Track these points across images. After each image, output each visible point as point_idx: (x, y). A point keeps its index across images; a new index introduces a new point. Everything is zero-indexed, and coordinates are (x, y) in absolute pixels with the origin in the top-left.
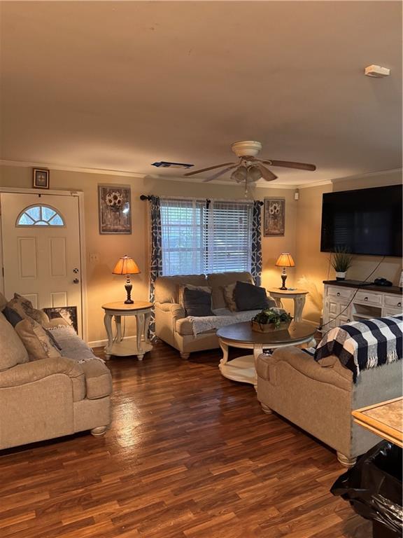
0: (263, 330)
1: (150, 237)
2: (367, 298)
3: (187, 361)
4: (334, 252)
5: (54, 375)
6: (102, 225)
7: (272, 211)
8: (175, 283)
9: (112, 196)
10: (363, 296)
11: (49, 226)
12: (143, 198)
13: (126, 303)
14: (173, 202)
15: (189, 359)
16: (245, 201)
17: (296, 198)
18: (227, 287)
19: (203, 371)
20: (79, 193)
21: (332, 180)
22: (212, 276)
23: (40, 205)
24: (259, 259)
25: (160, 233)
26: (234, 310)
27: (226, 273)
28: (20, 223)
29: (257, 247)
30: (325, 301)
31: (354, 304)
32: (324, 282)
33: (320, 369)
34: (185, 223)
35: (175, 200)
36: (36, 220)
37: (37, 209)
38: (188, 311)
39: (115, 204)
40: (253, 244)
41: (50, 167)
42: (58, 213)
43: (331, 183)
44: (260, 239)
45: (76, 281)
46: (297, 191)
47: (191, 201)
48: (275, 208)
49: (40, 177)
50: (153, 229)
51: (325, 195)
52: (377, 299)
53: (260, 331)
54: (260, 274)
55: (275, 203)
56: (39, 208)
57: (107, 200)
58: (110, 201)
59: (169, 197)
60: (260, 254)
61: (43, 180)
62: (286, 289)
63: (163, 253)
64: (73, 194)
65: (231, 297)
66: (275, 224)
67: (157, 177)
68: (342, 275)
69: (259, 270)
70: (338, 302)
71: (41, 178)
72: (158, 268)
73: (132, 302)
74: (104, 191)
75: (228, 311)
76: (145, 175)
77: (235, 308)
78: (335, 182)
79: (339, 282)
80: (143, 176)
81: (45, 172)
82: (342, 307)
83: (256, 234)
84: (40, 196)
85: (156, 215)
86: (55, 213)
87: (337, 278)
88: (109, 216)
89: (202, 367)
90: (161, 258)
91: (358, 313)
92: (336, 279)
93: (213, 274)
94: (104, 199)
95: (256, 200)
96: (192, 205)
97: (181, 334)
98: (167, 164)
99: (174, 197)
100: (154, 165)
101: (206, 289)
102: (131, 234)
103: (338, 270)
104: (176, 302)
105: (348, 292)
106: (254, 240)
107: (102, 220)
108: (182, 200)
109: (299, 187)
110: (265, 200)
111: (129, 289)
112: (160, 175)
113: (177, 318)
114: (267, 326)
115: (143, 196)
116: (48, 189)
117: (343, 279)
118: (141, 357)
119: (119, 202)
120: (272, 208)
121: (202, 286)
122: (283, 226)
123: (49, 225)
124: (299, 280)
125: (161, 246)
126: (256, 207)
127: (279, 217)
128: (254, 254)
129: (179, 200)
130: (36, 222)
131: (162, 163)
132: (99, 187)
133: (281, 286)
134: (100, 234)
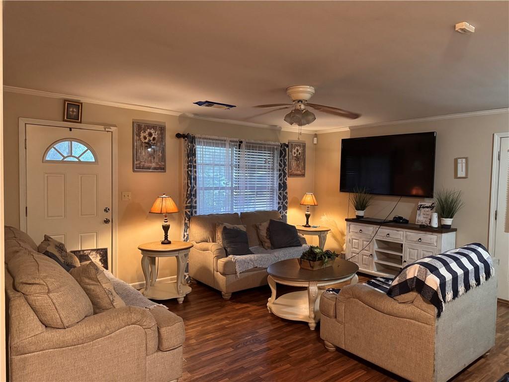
0: (313, 267)
1: (185, 176)
2: (388, 234)
3: (230, 302)
4: (353, 192)
5: (127, 327)
6: (135, 163)
7: (295, 153)
8: (212, 222)
9: (147, 133)
10: (385, 233)
11: (80, 162)
12: (178, 136)
13: (163, 243)
14: (208, 141)
15: (231, 299)
16: (273, 143)
17: (315, 142)
18: (260, 225)
19: (251, 311)
20: (113, 129)
21: (350, 127)
22: (245, 215)
23: (71, 139)
24: (285, 198)
25: (196, 172)
26: (268, 247)
27: (258, 212)
28: (48, 158)
29: (283, 186)
30: (347, 238)
31: (376, 240)
32: (347, 220)
33: (398, 304)
34: (219, 163)
35: (210, 139)
36: (65, 155)
37: (66, 144)
38: (228, 250)
39: (150, 141)
40: (279, 184)
41: (82, 100)
42: (89, 148)
43: (349, 130)
44: (286, 179)
45: (107, 221)
46: (316, 135)
47: (225, 141)
48: (298, 151)
49: (71, 110)
50: (188, 167)
51: (343, 141)
52: (398, 235)
53: (310, 268)
54: (286, 213)
55: (297, 145)
56: (70, 142)
57: (142, 137)
58: (145, 138)
59: (204, 136)
60: (286, 193)
61: (75, 113)
62: (310, 227)
63: (197, 191)
64: (107, 130)
65: (265, 235)
66: (298, 165)
67: (192, 116)
68: (361, 213)
69: (285, 208)
70: (360, 238)
71: (73, 111)
72: (192, 207)
73: (169, 243)
74: (139, 127)
75: (262, 249)
76: (181, 113)
77: (270, 245)
78: (353, 129)
79: (358, 220)
80: (178, 114)
81: (78, 105)
82: (365, 242)
83: (283, 175)
84: (71, 130)
85: (192, 154)
86: (86, 148)
87: (357, 216)
88: (144, 154)
89: (248, 307)
90: (196, 197)
91: (379, 248)
92: (355, 217)
93: (247, 213)
94: (139, 135)
95: (282, 143)
96: (225, 144)
97: (223, 274)
98: (209, 104)
99: (209, 137)
100: (196, 103)
101: (242, 227)
102: (165, 172)
103: (357, 209)
104: (213, 241)
105: (370, 229)
106: (281, 180)
107: (135, 156)
108: (216, 140)
109: (317, 133)
110: (289, 143)
111: (166, 229)
112: (196, 114)
113: (218, 257)
114: (317, 263)
115: (179, 134)
116: (81, 122)
117: (362, 217)
118: (181, 300)
119: (154, 139)
120: (295, 151)
121: (238, 224)
122: (304, 168)
123: (79, 160)
124: (321, 218)
125: (196, 184)
126: (283, 150)
127: (301, 159)
128: (280, 193)
129: (214, 139)
130: (65, 158)
131: (207, 102)
132: (133, 122)
133: (305, 224)
134: (134, 171)
